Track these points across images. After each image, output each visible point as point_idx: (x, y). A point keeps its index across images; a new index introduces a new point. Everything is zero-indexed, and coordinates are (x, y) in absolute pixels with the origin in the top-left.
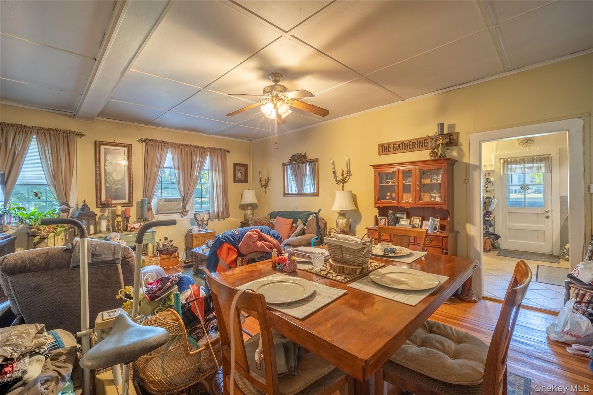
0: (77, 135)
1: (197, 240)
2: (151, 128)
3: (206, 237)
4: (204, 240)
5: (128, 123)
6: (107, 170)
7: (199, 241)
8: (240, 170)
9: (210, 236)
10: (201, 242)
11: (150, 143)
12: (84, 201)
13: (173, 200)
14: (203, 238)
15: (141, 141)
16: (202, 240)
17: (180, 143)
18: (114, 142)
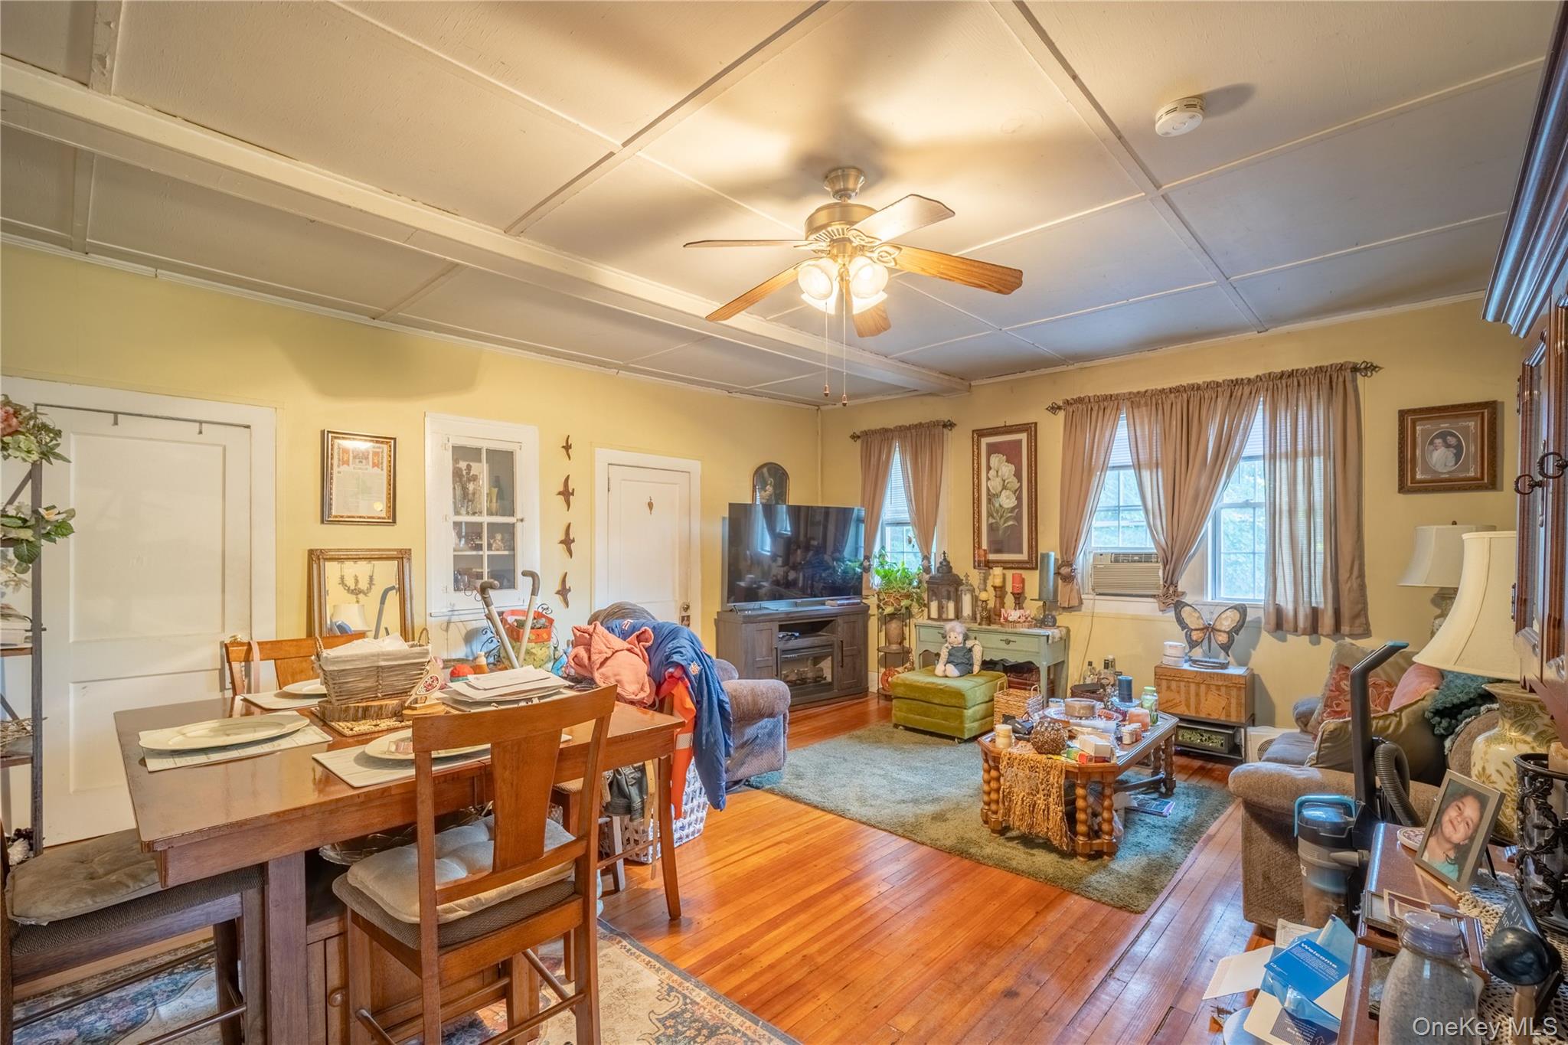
0: (945, 426)
1: (1169, 688)
2: (1081, 369)
3: (1203, 688)
4: (1197, 695)
5: (1029, 374)
6: (991, 488)
7: (1178, 692)
8: (1443, 435)
9: (1223, 689)
10: (1183, 696)
11: (1071, 410)
12: (944, 553)
13: (1136, 558)
14: (1193, 687)
15: (1054, 409)
16: (1188, 693)
17: (1153, 388)
18: (1003, 425)
